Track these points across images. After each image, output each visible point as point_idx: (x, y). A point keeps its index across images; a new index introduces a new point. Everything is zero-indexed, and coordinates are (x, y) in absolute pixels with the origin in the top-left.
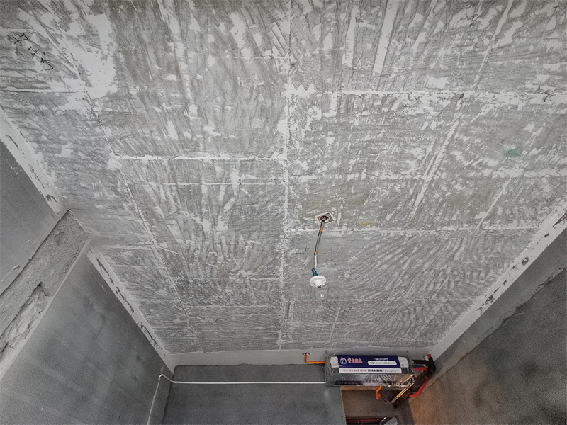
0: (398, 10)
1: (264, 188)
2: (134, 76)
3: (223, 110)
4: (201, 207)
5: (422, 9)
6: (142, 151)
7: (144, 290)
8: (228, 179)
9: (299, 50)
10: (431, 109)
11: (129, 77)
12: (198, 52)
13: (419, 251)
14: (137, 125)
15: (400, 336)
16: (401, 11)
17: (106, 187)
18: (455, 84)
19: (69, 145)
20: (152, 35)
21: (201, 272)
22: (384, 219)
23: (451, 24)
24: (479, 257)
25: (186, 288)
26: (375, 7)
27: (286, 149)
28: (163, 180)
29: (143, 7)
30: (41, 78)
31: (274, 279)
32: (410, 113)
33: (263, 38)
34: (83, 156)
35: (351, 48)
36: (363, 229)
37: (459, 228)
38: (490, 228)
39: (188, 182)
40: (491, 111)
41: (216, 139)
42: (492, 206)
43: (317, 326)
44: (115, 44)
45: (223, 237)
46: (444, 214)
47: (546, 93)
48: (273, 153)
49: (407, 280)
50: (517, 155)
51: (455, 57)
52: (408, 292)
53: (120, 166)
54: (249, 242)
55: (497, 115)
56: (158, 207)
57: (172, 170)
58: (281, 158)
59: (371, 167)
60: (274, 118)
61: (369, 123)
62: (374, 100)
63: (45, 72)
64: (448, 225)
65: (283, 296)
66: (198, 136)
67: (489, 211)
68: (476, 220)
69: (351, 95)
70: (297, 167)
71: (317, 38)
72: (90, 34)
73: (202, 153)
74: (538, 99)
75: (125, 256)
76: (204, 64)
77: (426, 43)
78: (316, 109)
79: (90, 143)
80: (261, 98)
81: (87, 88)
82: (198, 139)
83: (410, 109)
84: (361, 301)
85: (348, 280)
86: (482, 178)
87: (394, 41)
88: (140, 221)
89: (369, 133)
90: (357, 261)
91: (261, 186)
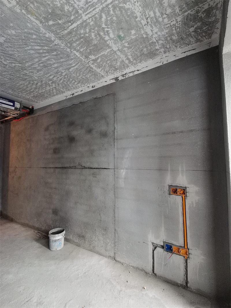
13: (56, 55)
22: (48, 22)
36: (29, 16)
37: (81, 56)
38: (91, 65)
42: (98, 56)
46: (79, 44)
47: (147, 22)
50: (121, 40)
64: (77, 51)
67: (96, 57)
68: (89, 58)
74: (144, 22)
86: (103, 39)
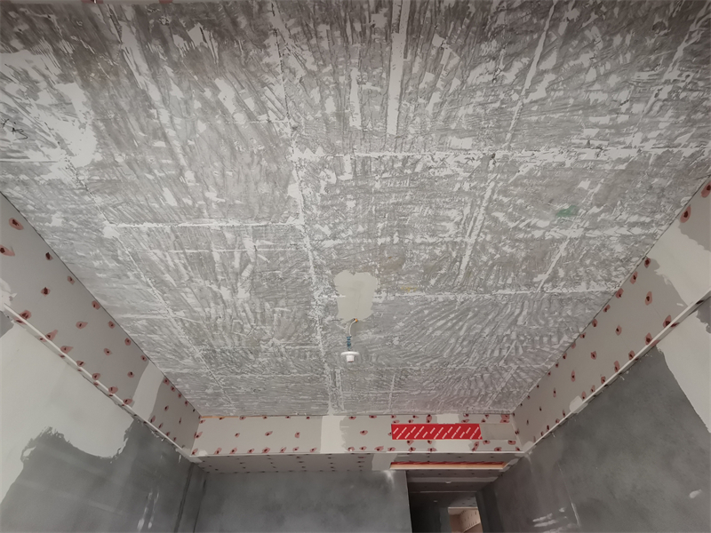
0: (404, 70)
1: (283, 253)
2: (118, 143)
3: (223, 175)
4: (216, 275)
5: (432, 67)
6: (140, 219)
7: (166, 360)
8: (241, 245)
9: (298, 114)
10: (460, 170)
11: (113, 146)
12: (185, 118)
13: (475, 316)
14: (128, 192)
15: (471, 405)
16: (407, 71)
17: (105, 255)
18: (482, 144)
19: (59, 214)
20: (131, 102)
21: (228, 341)
22: (429, 284)
23: (469, 80)
24: (547, 322)
25: (214, 357)
26: (377, 68)
27: (302, 214)
28: (168, 248)
29: (117, 74)
30: (15, 148)
31: (313, 347)
32: (437, 174)
33: (256, 103)
34: (75, 225)
35: (357, 110)
36: (405, 294)
37: (517, 291)
38: (553, 291)
39: (196, 249)
40: (532, 170)
41: (220, 205)
42: (551, 268)
43: (371, 395)
44: (92, 112)
45: (246, 305)
46: (497, 277)
47: (598, 148)
48: (288, 218)
49: (466, 346)
50: (572, 215)
51: (478, 116)
52: (471, 359)
53: (117, 235)
54: (277, 309)
55: (539, 174)
56: (167, 275)
57: (177, 237)
58: (299, 223)
59: (403, 231)
60: (283, 183)
61: (392, 185)
62: (393, 162)
63: (18, 141)
64: (504, 288)
65: (326, 364)
66: (200, 203)
67: (549, 273)
68: (535, 283)
69: (366, 157)
70: (318, 231)
71: (317, 100)
72: (63, 103)
73: (207, 220)
74: (589, 154)
75: (139, 324)
76: (194, 130)
77: (442, 104)
78: (329, 172)
79: (81, 212)
80: (264, 163)
81: (69, 158)
82: (200, 205)
83: (436, 171)
84: (417, 368)
85: (398, 347)
86: (533, 239)
87: (403, 102)
88: (150, 290)
89: (394, 195)
90: (405, 327)
91: (280, 252)
